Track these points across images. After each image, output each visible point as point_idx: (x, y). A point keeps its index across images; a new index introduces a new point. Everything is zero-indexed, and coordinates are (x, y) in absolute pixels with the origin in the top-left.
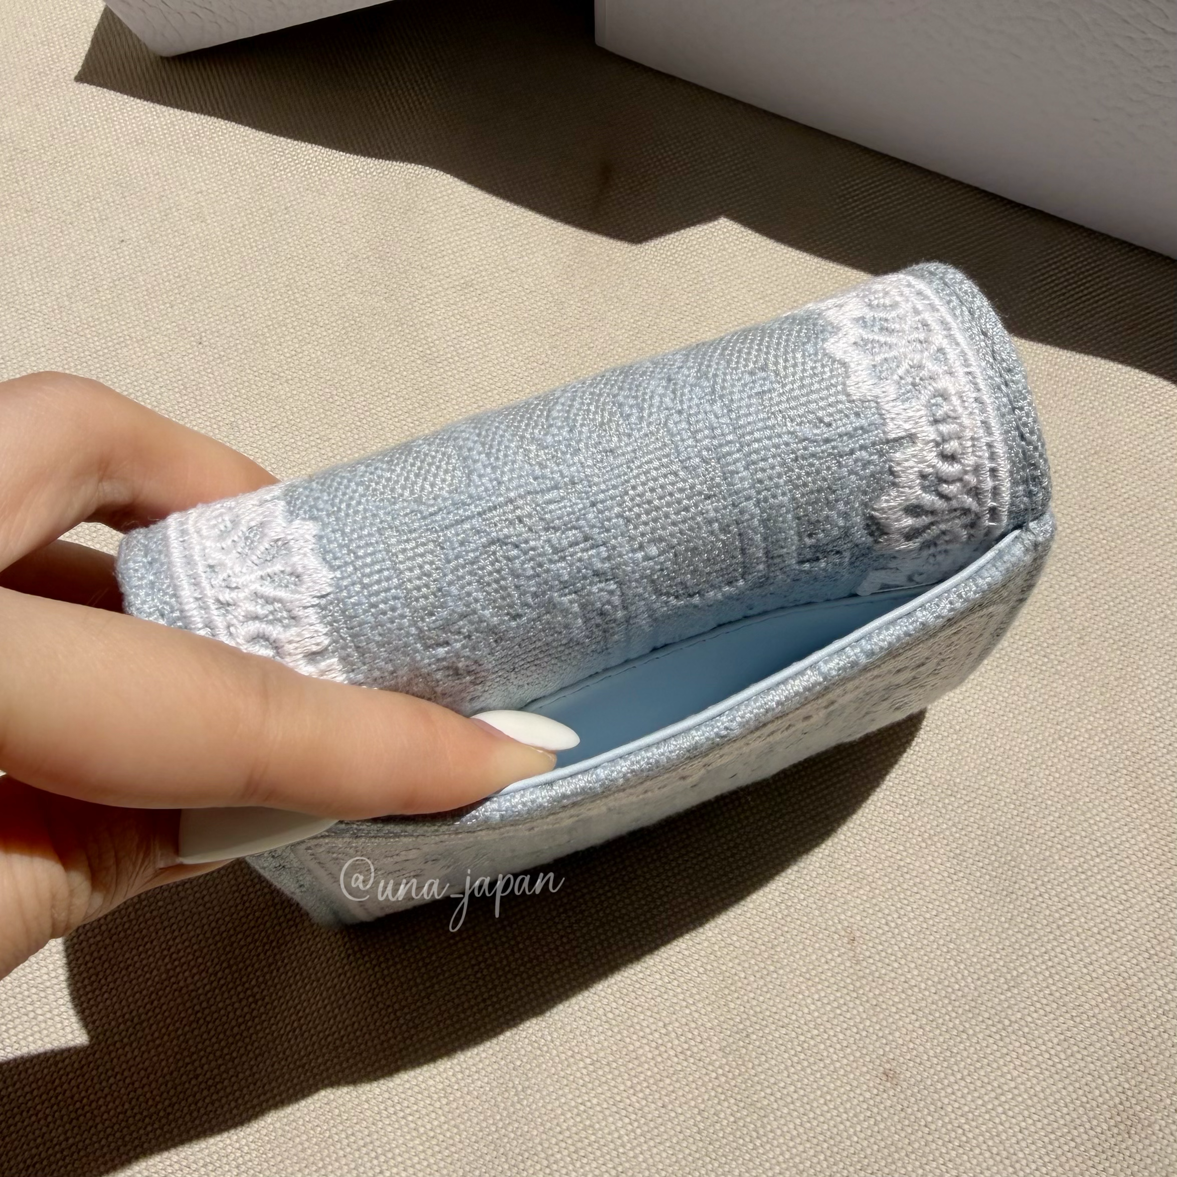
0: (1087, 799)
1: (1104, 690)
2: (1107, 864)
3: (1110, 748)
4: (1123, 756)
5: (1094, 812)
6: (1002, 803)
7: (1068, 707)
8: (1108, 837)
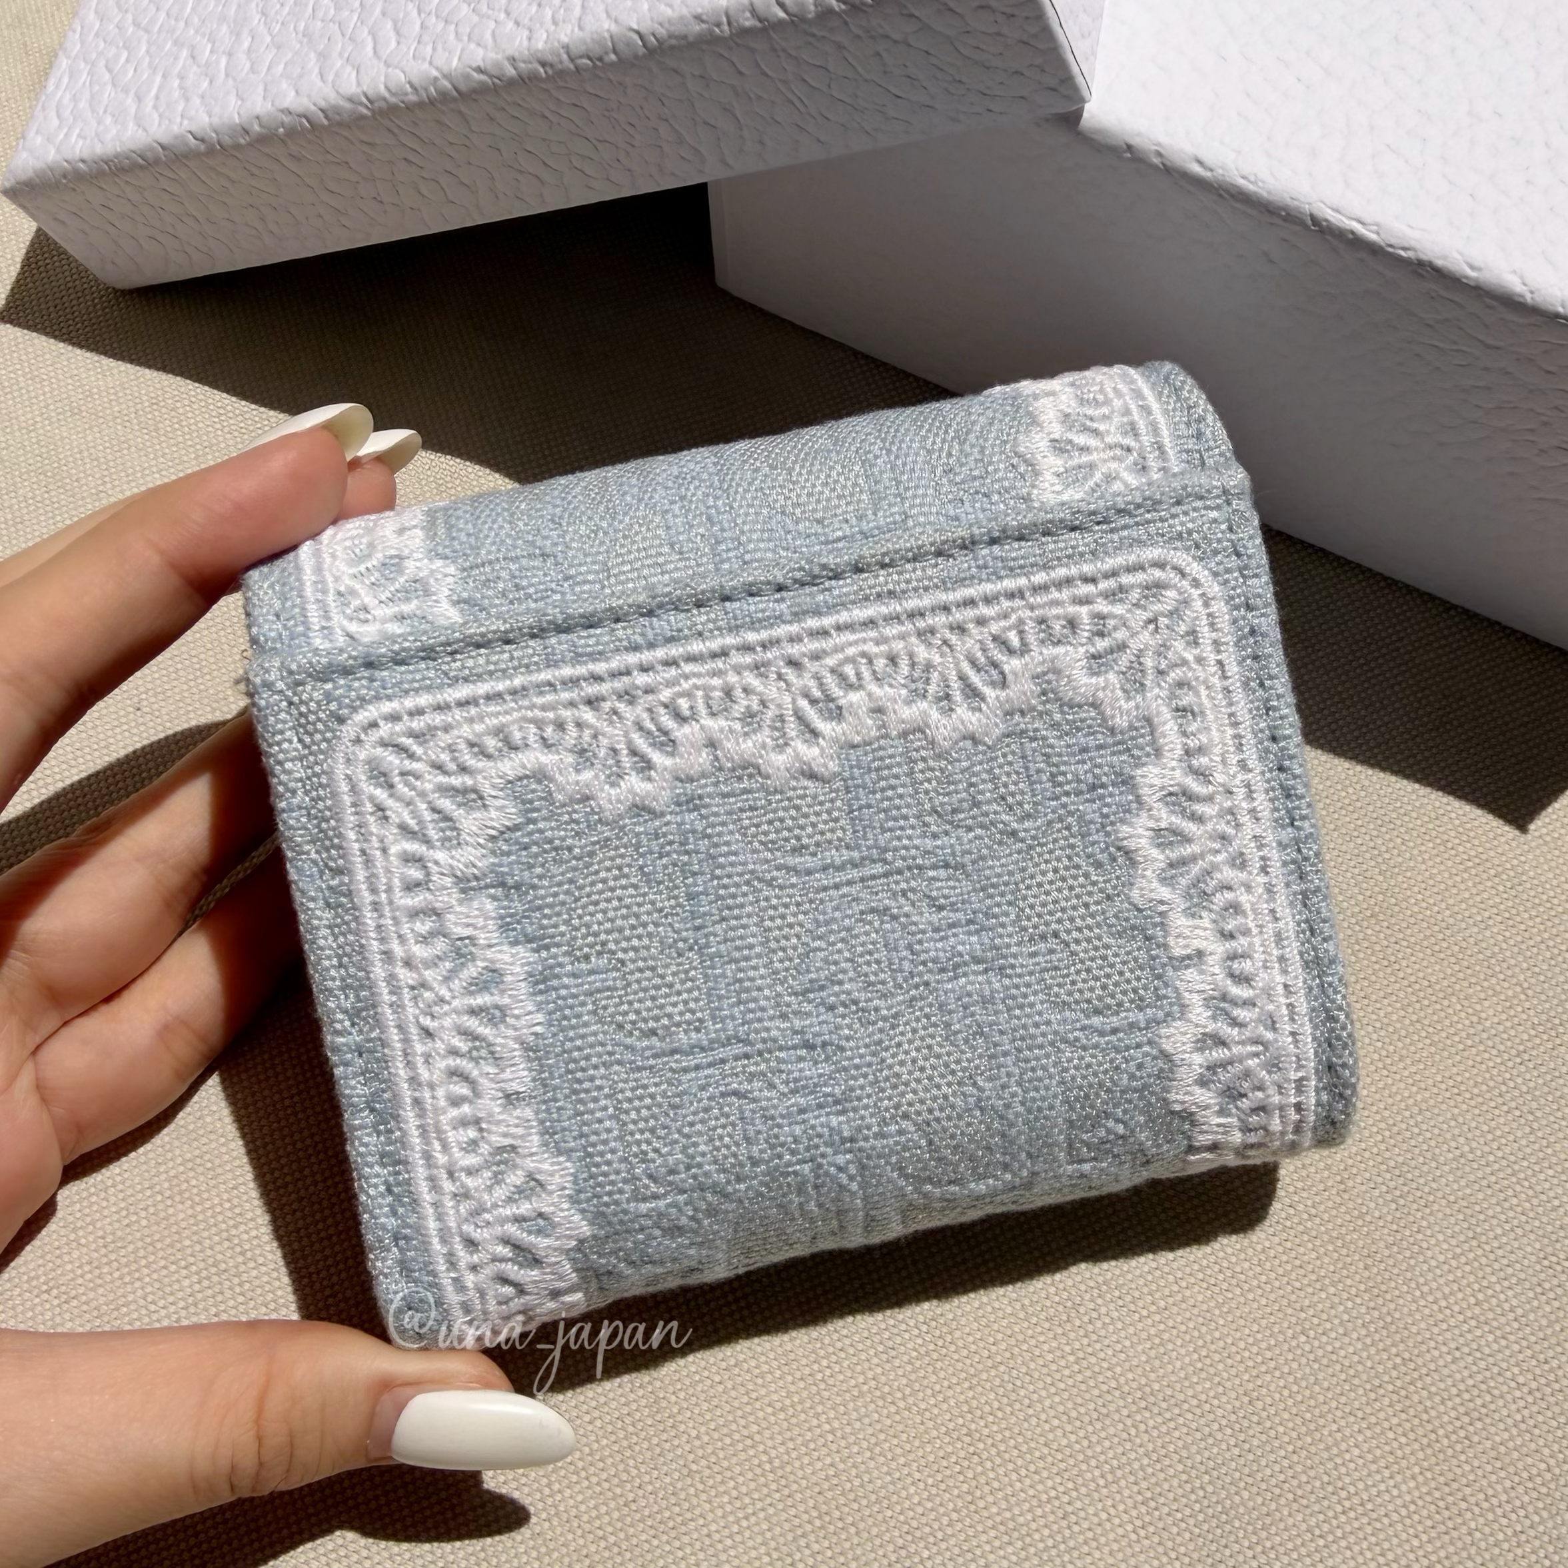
0: (1334, 1427)
1: (1369, 1261)
2: (1356, 1524)
3: (1373, 1351)
4: (1390, 1364)
5: (1344, 1446)
6: (1216, 1426)
7: (1318, 1286)
8: (1361, 1485)
